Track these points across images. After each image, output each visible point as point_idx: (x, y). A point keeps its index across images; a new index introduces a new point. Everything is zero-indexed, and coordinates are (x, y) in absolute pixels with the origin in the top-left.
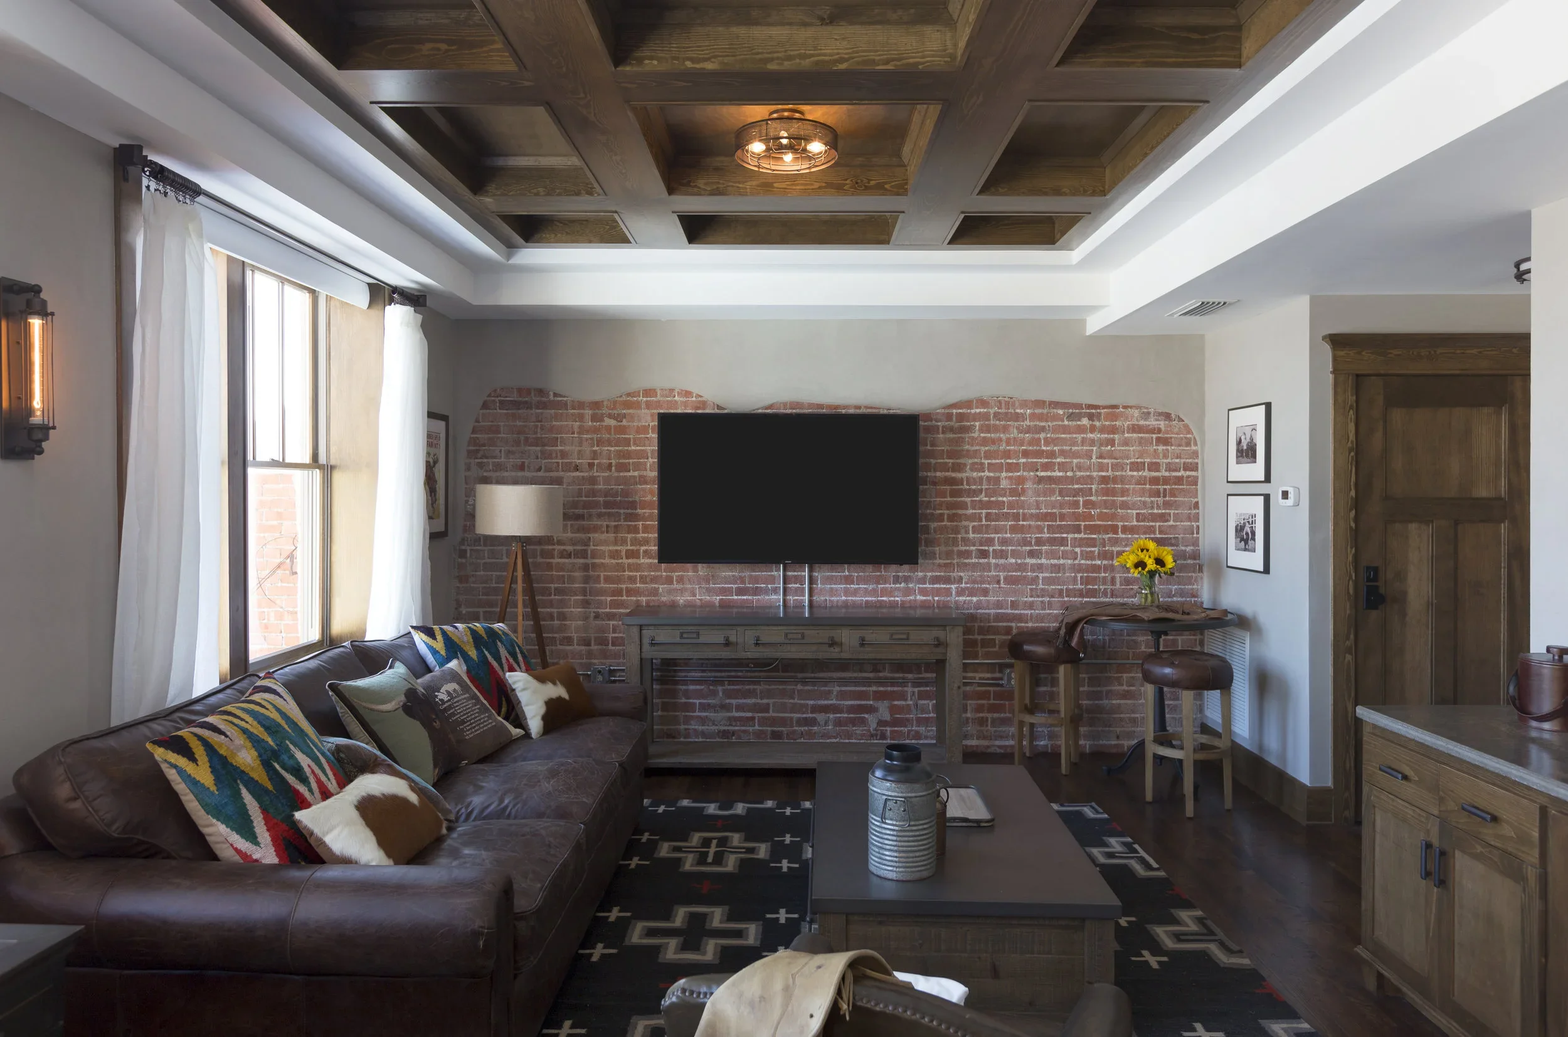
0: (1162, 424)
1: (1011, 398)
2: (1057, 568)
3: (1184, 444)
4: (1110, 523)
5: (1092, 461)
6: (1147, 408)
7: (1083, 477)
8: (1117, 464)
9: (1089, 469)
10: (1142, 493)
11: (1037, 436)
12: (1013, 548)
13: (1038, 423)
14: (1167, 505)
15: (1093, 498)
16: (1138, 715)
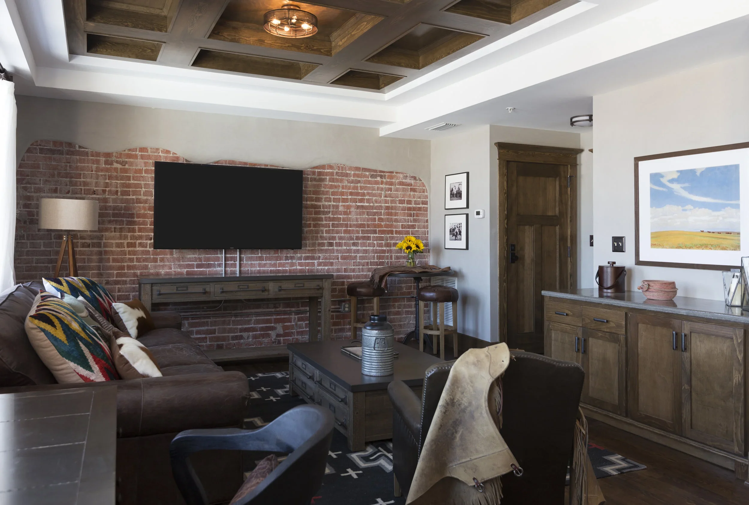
0: (413, 182)
1: (344, 165)
2: (366, 251)
3: (422, 192)
4: (390, 229)
5: (382, 198)
6: (406, 174)
7: (377, 206)
8: (393, 200)
9: (380, 202)
10: (404, 215)
11: (356, 185)
12: (345, 241)
13: (357, 179)
14: (415, 221)
15: (382, 217)
16: (402, 323)
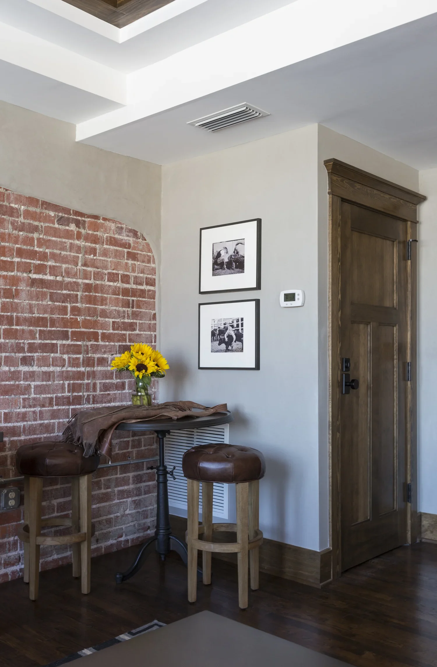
0: (131, 240)
1: (7, 190)
2: (48, 376)
3: (146, 260)
4: (92, 330)
5: (78, 267)
6: (120, 223)
7: (70, 283)
8: (98, 273)
9: (75, 275)
10: (116, 302)
11: (30, 235)
12: (7, 354)
13: (31, 222)
14: (135, 315)
15: (79, 305)
16: (112, 516)
